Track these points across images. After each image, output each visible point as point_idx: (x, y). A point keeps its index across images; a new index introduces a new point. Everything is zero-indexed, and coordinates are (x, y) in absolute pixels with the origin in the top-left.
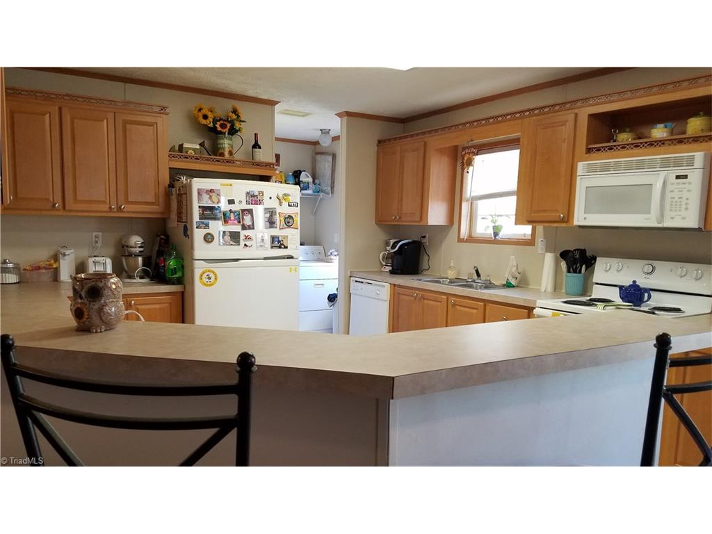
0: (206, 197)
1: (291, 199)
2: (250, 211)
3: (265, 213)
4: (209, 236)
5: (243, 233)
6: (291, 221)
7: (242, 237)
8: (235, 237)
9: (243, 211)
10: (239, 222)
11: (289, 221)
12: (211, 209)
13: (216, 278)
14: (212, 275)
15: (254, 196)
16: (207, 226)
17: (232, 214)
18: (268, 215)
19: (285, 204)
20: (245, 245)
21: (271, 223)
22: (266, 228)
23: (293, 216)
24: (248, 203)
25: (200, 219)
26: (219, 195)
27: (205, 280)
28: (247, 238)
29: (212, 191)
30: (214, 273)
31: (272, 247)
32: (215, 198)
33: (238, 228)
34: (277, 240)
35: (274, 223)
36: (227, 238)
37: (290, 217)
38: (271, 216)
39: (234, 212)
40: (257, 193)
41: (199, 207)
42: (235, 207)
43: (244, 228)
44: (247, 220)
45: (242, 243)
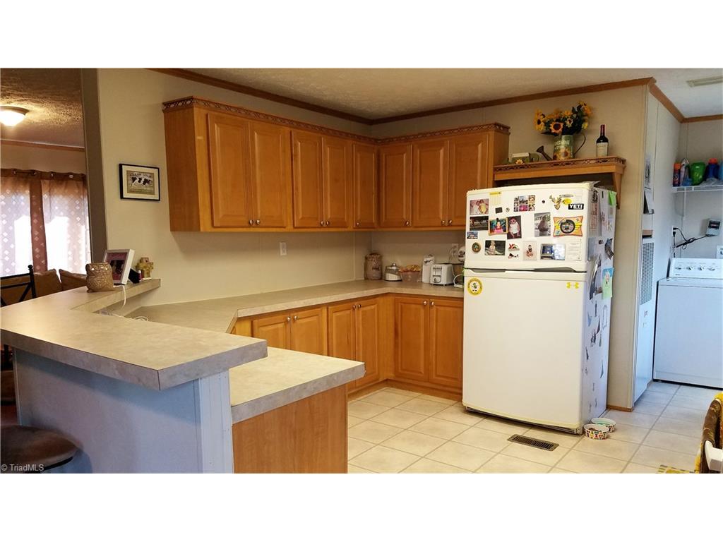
0: (476, 207)
1: (573, 201)
2: (518, 219)
3: (536, 219)
4: (476, 246)
5: (509, 242)
6: (571, 226)
7: (507, 247)
8: (500, 246)
9: (510, 219)
10: (505, 231)
11: (567, 227)
12: (480, 219)
13: (481, 288)
14: (477, 284)
15: (523, 202)
16: (476, 236)
17: (499, 223)
18: (539, 222)
19: (564, 207)
20: (511, 255)
21: (543, 230)
22: (536, 236)
23: (575, 221)
24: (516, 210)
25: (470, 230)
26: (487, 205)
27: (472, 288)
28: (512, 247)
29: (481, 201)
30: (479, 282)
31: (542, 258)
32: (484, 209)
33: (503, 237)
34: (549, 249)
35: (547, 230)
36: (492, 247)
37: (569, 222)
38: (543, 222)
39: (501, 221)
40: (527, 198)
41: (471, 218)
42: (503, 216)
43: (510, 236)
44: (514, 229)
45: (507, 252)
